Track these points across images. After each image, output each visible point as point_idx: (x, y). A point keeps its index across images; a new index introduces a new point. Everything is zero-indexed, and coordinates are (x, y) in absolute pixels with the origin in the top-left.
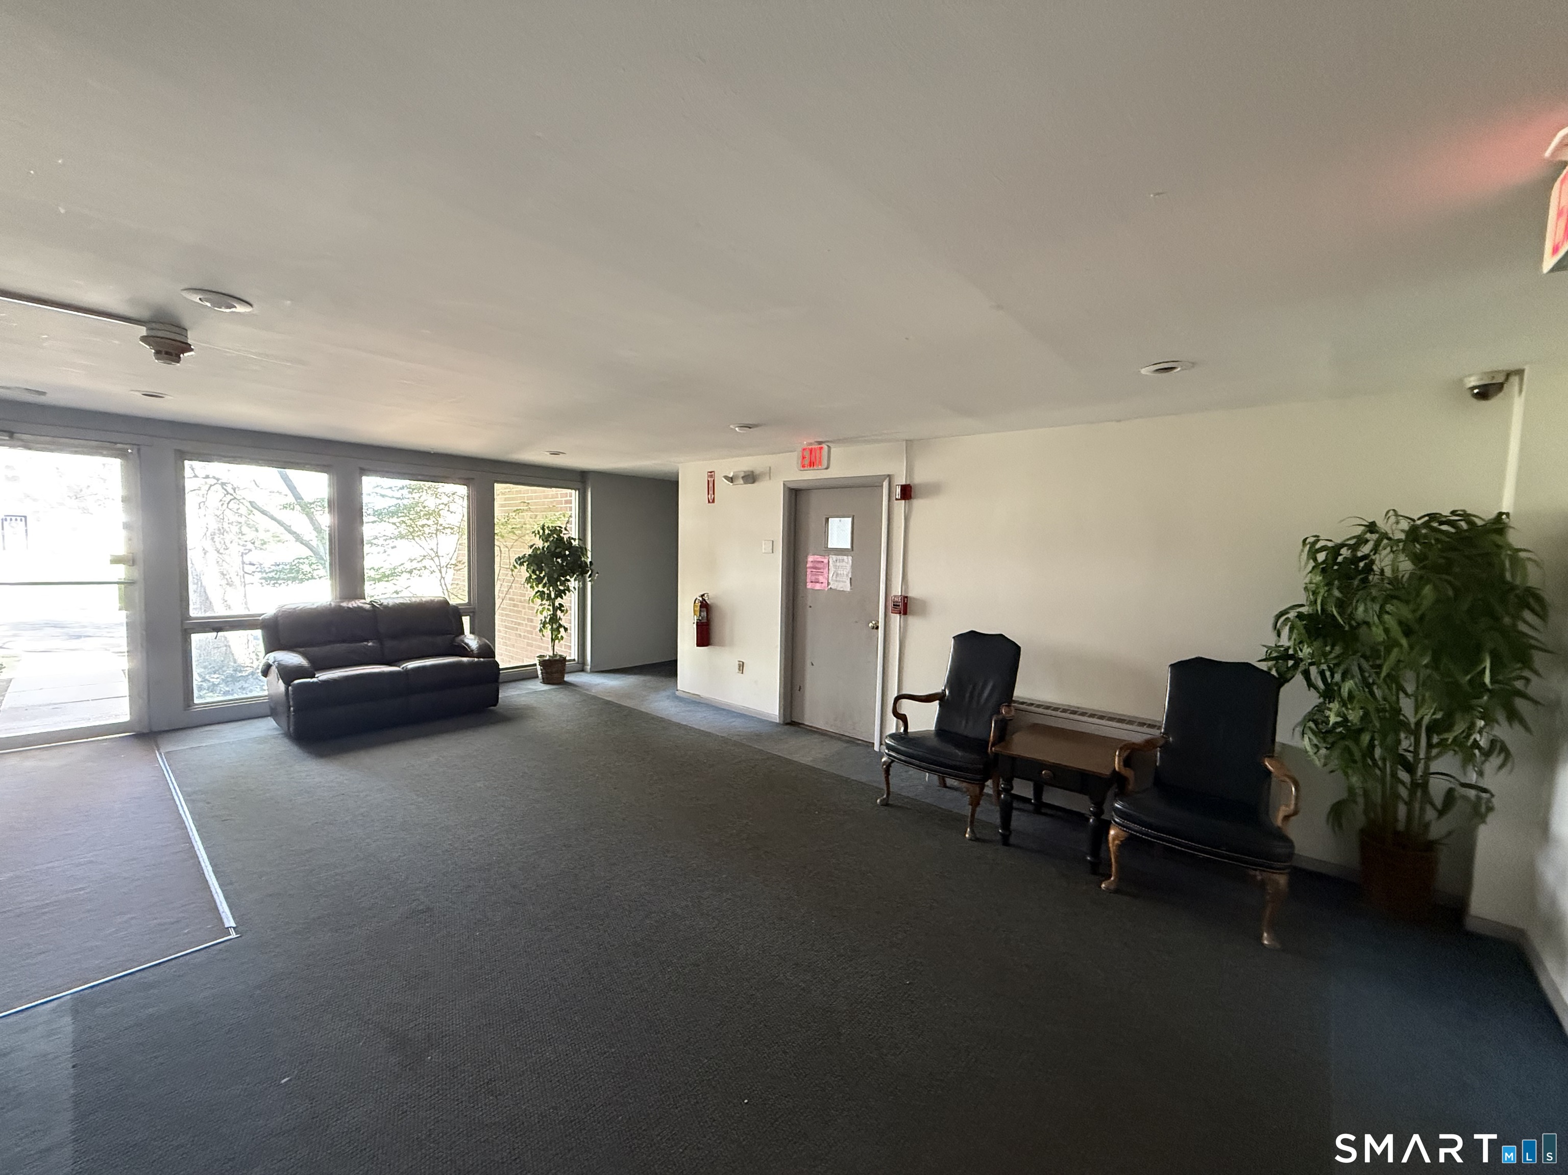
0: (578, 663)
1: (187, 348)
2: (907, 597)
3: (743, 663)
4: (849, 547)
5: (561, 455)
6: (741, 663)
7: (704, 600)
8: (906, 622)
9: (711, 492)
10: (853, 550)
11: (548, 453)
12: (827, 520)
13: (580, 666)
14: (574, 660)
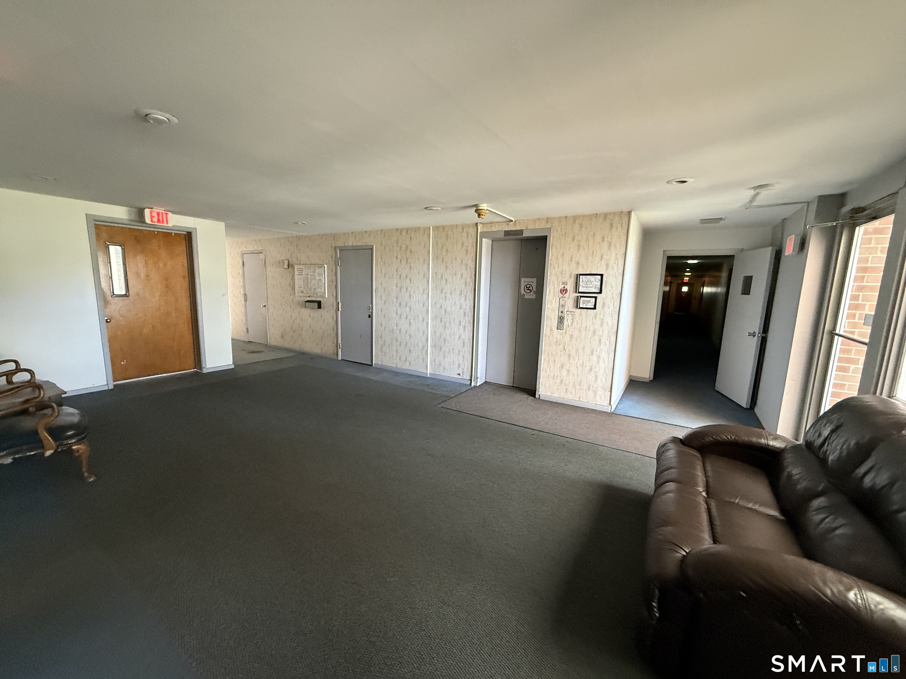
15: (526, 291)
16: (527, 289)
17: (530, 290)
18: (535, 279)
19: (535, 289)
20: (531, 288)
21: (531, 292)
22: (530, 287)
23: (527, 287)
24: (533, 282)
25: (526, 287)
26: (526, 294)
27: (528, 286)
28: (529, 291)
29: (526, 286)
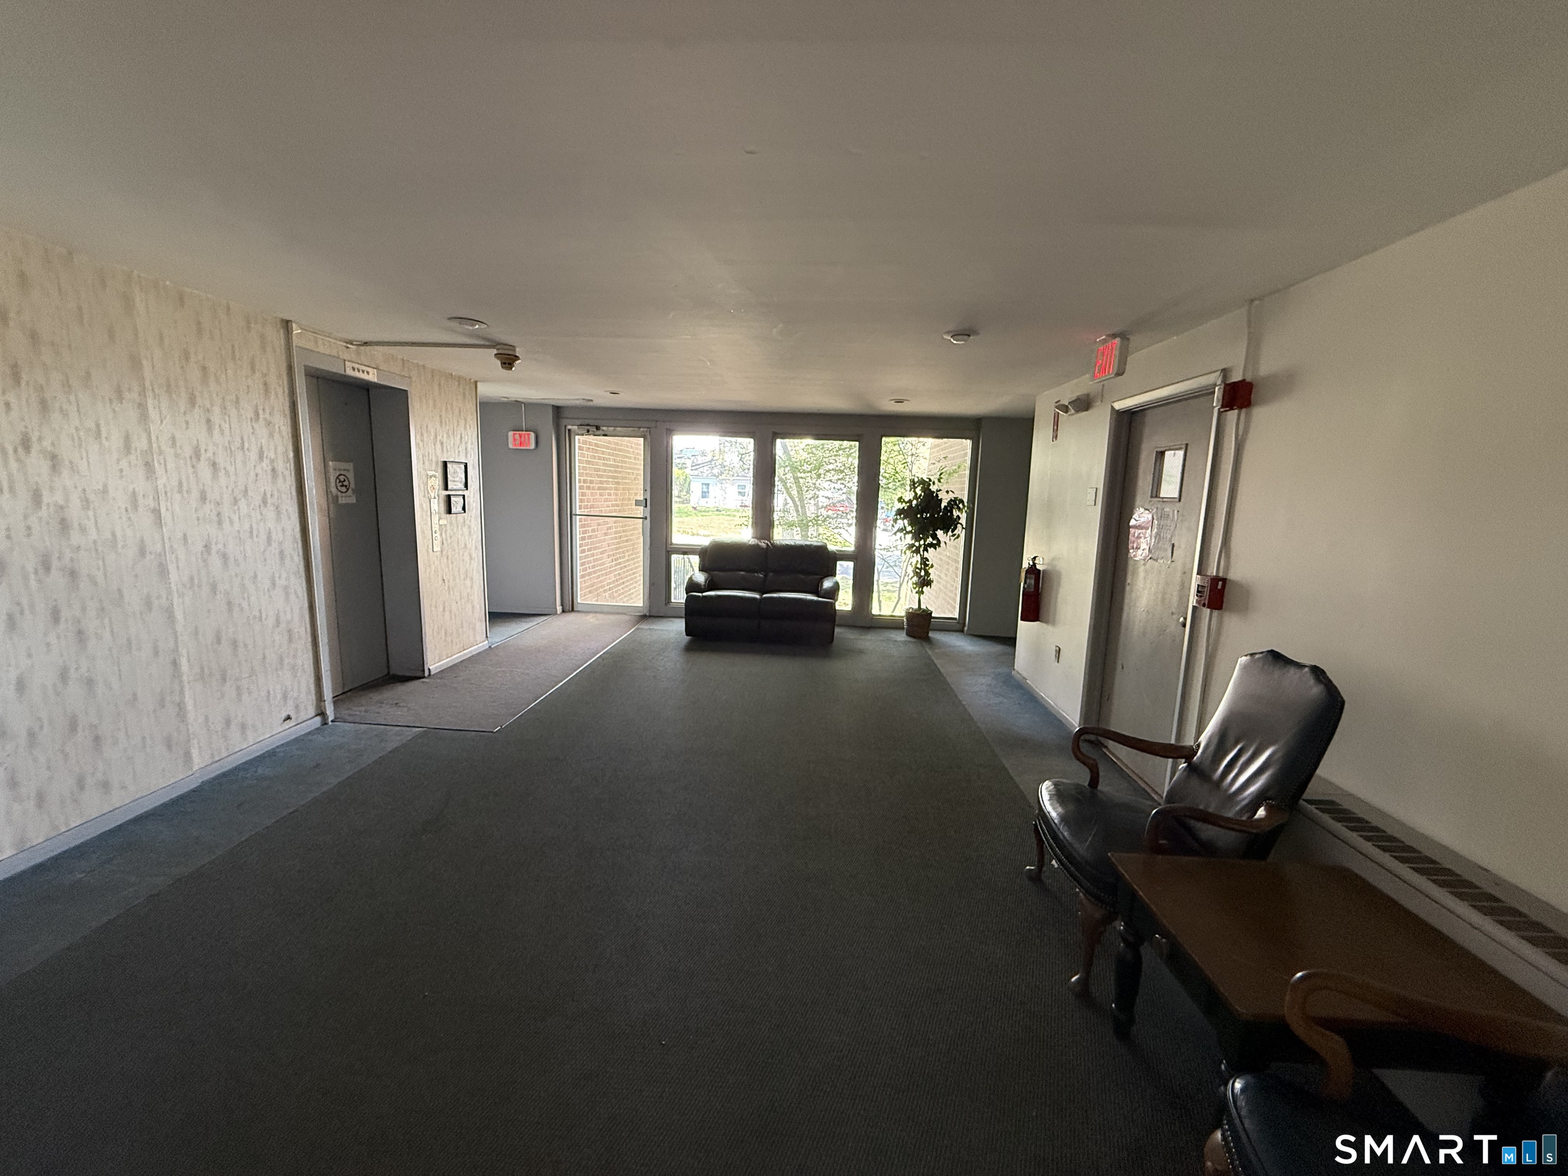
0: (958, 623)
1: (517, 358)
2: (1224, 580)
3: (1060, 649)
4: (1176, 495)
5: (905, 402)
6: (1058, 648)
7: (1034, 564)
8: (1220, 623)
9: (1056, 425)
10: (1180, 500)
11: (893, 402)
12: (1162, 454)
13: (959, 627)
14: (955, 619)
15: (339, 488)
16: (341, 484)
17: (346, 486)
18: (352, 464)
19: (353, 485)
20: (346, 483)
21: (348, 489)
22: (344, 481)
23: (340, 482)
24: (348, 471)
25: (338, 481)
26: (339, 493)
27: (342, 478)
28: (344, 489)
29: (337, 478)
